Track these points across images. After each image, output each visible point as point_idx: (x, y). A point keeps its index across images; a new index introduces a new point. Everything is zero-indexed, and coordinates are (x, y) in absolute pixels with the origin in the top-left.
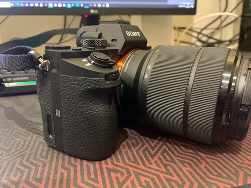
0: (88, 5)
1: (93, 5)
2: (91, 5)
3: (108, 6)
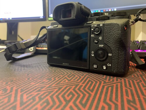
0: (103, 10)
1: (106, 10)
3: (115, 10)
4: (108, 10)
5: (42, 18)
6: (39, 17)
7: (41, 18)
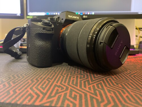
1: (85, 13)
2: (84, 14)
3: (93, 13)
4: (87, 13)
5: (19, 15)
6: (16, 14)
7: (17, 15)
